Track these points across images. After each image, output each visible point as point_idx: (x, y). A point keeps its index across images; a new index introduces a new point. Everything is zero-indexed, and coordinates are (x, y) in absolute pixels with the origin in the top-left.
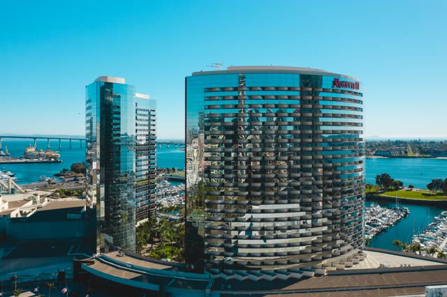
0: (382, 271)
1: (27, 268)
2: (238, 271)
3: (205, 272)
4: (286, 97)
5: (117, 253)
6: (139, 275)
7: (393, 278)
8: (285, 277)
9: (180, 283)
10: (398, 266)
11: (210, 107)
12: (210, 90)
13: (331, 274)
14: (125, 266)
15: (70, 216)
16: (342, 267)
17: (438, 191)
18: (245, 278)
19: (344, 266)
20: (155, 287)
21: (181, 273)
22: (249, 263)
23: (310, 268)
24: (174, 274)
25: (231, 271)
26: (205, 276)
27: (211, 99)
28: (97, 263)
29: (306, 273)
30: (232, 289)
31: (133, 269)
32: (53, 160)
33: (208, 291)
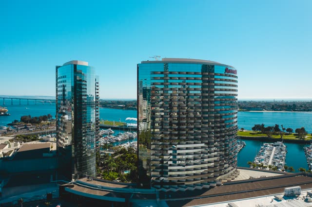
0: (252, 181)
1: (23, 193)
2: (172, 186)
3: (152, 188)
4: (193, 78)
5: (86, 178)
6: (108, 193)
7: (259, 184)
8: (200, 188)
9: (138, 196)
10: (259, 177)
11: (154, 84)
12: (154, 73)
13: (225, 184)
14: (97, 187)
15: (45, 155)
16: (230, 179)
17: (258, 131)
18: (178, 190)
19: (231, 179)
20: (123, 200)
21: (136, 190)
22: (179, 181)
23: (213, 181)
24: (131, 190)
25: (168, 186)
26: (152, 190)
27: (155, 78)
28: (76, 186)
29: (212, 185)
30: (172, 197)
31: (102, 189)
32: (2, 113)
33: (158, 200)
